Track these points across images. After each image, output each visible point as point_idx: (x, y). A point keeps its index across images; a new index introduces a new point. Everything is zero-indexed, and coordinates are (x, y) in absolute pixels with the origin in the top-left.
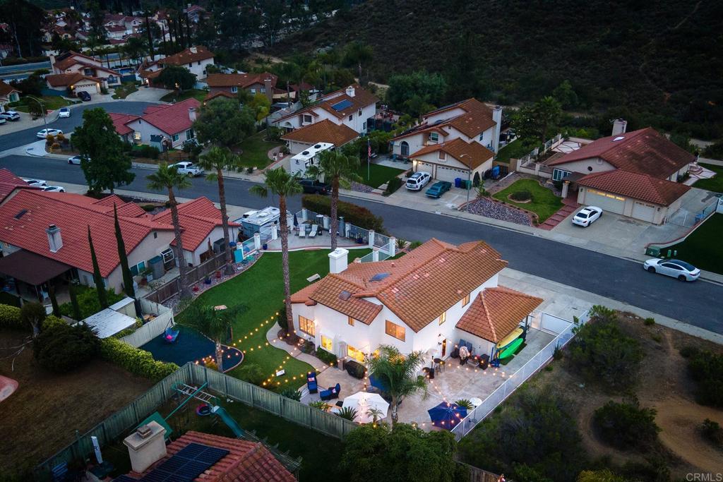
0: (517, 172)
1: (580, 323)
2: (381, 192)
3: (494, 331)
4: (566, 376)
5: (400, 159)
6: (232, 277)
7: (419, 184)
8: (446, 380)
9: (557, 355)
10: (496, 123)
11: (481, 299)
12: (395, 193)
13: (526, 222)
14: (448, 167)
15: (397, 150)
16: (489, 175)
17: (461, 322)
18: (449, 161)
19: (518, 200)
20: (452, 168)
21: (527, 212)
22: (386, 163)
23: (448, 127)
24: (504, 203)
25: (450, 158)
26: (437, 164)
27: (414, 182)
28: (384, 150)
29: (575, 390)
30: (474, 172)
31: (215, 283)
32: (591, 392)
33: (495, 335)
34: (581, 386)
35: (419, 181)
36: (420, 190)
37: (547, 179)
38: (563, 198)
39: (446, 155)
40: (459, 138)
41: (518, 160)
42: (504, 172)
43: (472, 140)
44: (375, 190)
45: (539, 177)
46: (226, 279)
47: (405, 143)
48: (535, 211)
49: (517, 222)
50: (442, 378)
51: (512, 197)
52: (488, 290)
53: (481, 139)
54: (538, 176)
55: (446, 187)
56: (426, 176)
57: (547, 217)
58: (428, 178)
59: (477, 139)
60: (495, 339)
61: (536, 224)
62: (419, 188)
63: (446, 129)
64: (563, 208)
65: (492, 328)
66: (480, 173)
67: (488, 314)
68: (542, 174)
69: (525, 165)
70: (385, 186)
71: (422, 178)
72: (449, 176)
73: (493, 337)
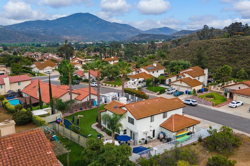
0: (211, 91)
2: (157, 94)
3: (173, 128)
4: (201, 148)
5: (168, 85)
6: (90, 109)
7: (171, 92)
9: (200, 140)
10: (205, 74)
11: (172, 117)
12: (162, 94)
13: (210, 105)
14: (183, 87)
15: (167, 83)
16: (200, 91)
17: (162, 124)
18: (184, 84)
19: (208, 98)
20: (185, 87)
21: (210, 102)
22: (162, 86)
23: (185, 73)
24: (202, 98)
25: (184, 83)
26: (179, 86)
27: (169, 90)
28: (163, 82)
29: (204, 153)
30: (193, 88)
31: (84, 110)
32: (211, 154)
33: (174, 129)
34: (207, 152)
35: (171, 90)
36: (171, 94)
37: (222, 93)
38: (227, 99)
39: (182, 82)
40: (189, 77)
41: (212, 86)
42: (206, 90)
43: (195, 78)
44: (155, 93)
45: (220, 92)
46: (87, 109)
47: (170, 80)
48: (214, 102)
49: (206, 105)
51: (206, 97)
53: (199, 79)
54: (219, 92)
55: (182, 93)
56: (174, 89)
57: (219, 104)
58: (175, 90)
59: (197, 78)
60: (174, 130)
61: (213, 105)
62: (171, 93)
63: (184, 74)
64: (226, 102)
65: (173, 127)
66: (196, 90)
67: (173, 122)
69: (215, 88)
70: (159, 92)
71: (173, 90)
72: (183, 90)
73: (173, 130)
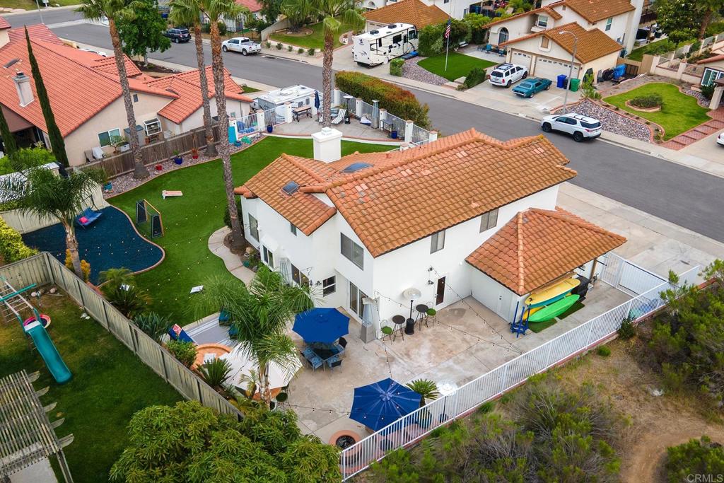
0: (650, 75)
1: (681, 284)
2: (456, 85)
3: (522, 276)
4: (631, 370)
5: (496, 51)
7: (507, 79)
8: (431, 340)
9: (626, 331)
10: (634, 9)
11: (517, 223)
12: (473, 88)
13: (643, 136)
14: (551, 59)
15: (494, 40)
16: (608, 76)
17: (475, 255)
18: (555, 51)
19: (640, 107)
20: (556, 60)
21: (648, 123)
22: (475, 53)
23: (561, 7)
24: (617, 109)
25: (555, 46)
26: (537, 55)
27: (500, 75)
28: (479, 38)
29: (641, 398)
30: (586, 67)
31: (188, 163)
33: (522, 283)
34: (657, 393)
35: (507, 74)
36: (507, 87)
37: (691, 84)
38: (710, 110)
39: (550, 42)
40: (575, 23)
41: (655, 57)
42: (630, 73)
43: (594, 27)
44: (450, 83)
45: (681, 82)
47: (504, 30)
48: (661, 124)
49: (630, 135)
50: (425, 335)
51: (633, 103)
52: (533, 211)
53: (608, 28)
54: (680, 80)
55: (543, 85)
56: (519, 69)
57: (678, 132)
58: (521, 73)
59: (601, 26)
60: (521, 288)
61: (657, 139)
62: (505, 84)
63: (559, 10)
64: (707, 123)
65: (521, 270)
66: (595, 71)
67: (521, 247)
68: (687, 78)
69: (666, 65)
70: (463, 79)
71: (513, 71)
72: (550, 72)
73: (517, 284)
